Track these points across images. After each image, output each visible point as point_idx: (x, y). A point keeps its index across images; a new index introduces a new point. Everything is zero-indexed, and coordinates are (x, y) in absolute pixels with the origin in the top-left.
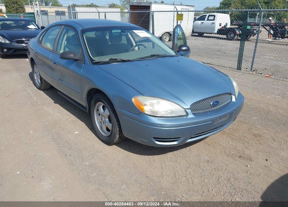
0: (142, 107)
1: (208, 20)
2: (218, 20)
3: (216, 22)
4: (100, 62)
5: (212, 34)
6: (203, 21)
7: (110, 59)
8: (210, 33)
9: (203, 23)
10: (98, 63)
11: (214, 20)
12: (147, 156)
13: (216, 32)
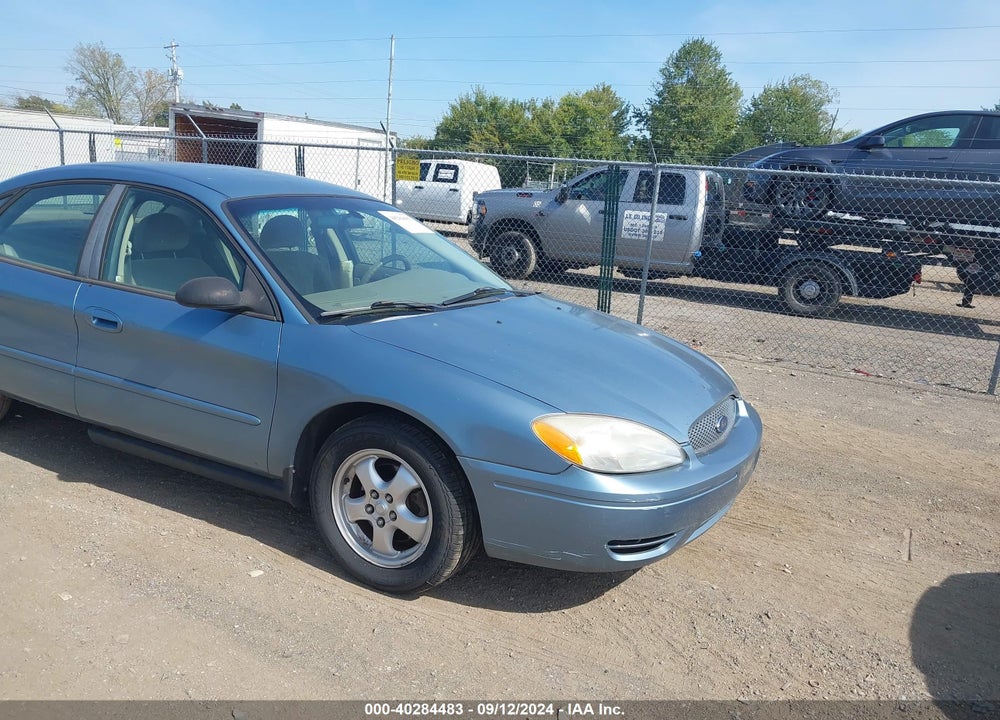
0: (570, 448)
1: (436, 179)
2: (470, 180)
3: (464, 188)
4: (341, 315)
5: (450, 223)
6: (419, 183)
7: (373, 305)
8: (444, 222)
9: (420, 188)
10: (336, 318)
11: (454, 180)
12: (554, 613)
13: (464, 217)
